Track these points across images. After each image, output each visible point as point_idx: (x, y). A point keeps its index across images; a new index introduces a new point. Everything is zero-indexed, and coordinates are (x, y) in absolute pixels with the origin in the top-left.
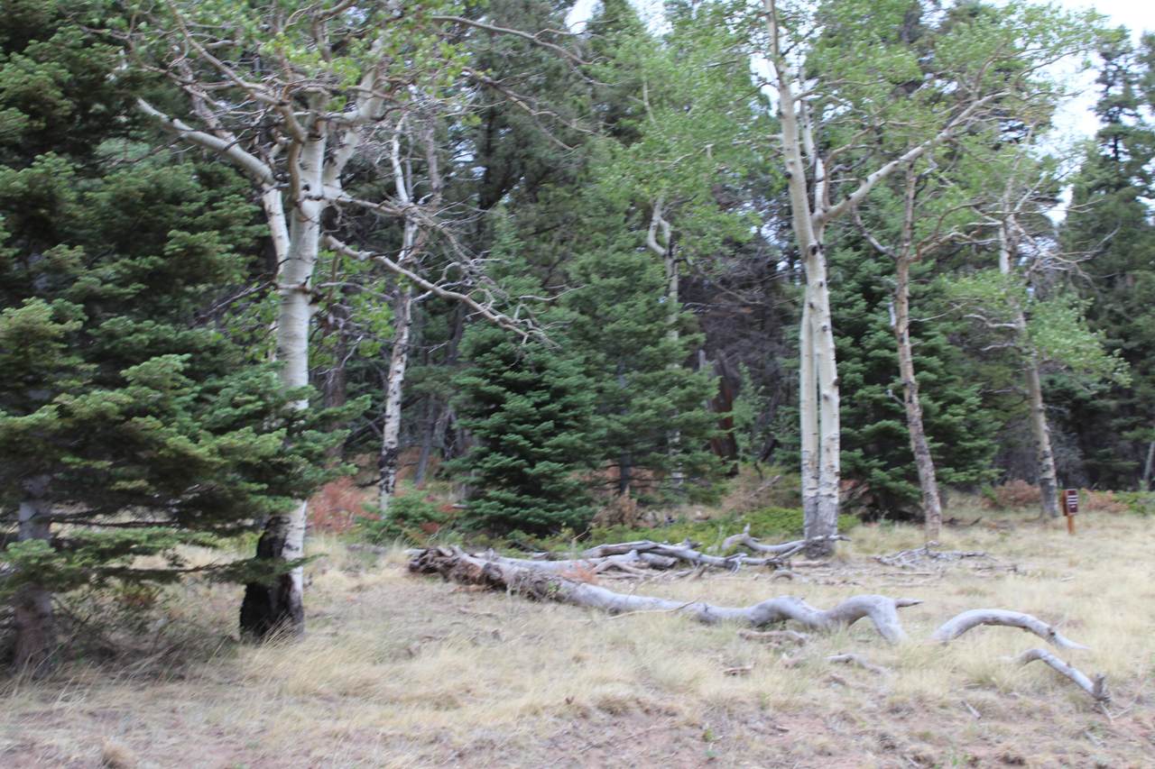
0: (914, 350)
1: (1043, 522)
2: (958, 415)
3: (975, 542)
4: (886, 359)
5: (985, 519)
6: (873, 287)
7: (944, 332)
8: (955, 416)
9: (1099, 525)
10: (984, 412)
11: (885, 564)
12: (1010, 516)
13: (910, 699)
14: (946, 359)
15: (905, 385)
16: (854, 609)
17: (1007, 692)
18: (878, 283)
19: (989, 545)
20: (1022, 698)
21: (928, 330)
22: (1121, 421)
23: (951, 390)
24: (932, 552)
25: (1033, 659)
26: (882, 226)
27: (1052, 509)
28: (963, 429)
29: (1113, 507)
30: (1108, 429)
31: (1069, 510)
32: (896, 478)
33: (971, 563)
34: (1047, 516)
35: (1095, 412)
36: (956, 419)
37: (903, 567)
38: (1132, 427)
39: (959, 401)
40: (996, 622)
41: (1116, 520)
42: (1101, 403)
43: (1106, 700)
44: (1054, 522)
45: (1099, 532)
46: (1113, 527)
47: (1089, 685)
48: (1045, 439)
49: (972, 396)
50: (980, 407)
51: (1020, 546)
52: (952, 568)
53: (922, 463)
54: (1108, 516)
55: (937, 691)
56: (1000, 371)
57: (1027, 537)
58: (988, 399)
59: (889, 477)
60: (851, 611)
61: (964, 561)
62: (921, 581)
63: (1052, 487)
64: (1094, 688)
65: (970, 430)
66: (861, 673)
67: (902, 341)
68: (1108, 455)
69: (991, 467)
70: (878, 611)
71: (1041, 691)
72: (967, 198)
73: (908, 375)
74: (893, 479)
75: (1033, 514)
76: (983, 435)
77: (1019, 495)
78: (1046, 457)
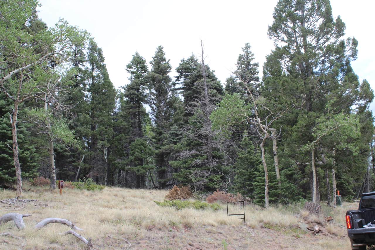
0: (18, 131)
1: (51, 190)
2: (28, 154)
3: (31, 197)
4: (5, 133)
5: (32, 189)
6: (3, 109)
7: (25, 127)
8: (27, 154)
9: (68, 192)
10: (36, 154)
11: (4, 203)
12: (39, 188)
13: (32, 247)
14: (25, 135)
15: (14, 143)
16: (8, 218)
17: (62, 244)
18: (4, 108)
19: (37, 197)
20: (67, 246)
21: (20, 125)
22: (71, 159)
23: (26, 146)
24: (19, 199)
25: (69, 234)
26: (9, 89)
27: (54, 186)
28: (29, 159)
29: (71, 186)
30: (66, 162)
31: (60, 187)
32: (5, 174)
33: (33, 203)
34: (52, 189)
35: (63, 156)
36: (27, 155)
37: (10, 204)
38: (74, 162)
39: (28, 150)
40: (56, 222)
41: (73, 191)
42: (65, 153)
43: (91, 246)
44: (54, 190)
45: (68, 194)
46: (73, 193)
47: (87, 242)
48: (54, 164)
49: (33, 148)
50: (35, 152)
51: (47, 198)
52: (28, 204)
53: (18, 169)
54: (70, 189)
55: (41, 245)
56: (41, 141)
57: (48, 195)
58: (38, 150)
59: (2, 174)
60: (6, 218)
61: (31, 203)
62: (18, 209)
63: (54, 180)
64: (88, 242)
65: (31, 159)
66: (12, 239)
67: (14, 128)
68: (66, 170)
69: (37, 172)
70: (17, 218)
71: (71, 244)
72: (36, 83)
73: (15, 140)
74: (3, 174)
75: (48, 188)
76: (35, 161)
77: (42, 181)
78: (53, 170)
